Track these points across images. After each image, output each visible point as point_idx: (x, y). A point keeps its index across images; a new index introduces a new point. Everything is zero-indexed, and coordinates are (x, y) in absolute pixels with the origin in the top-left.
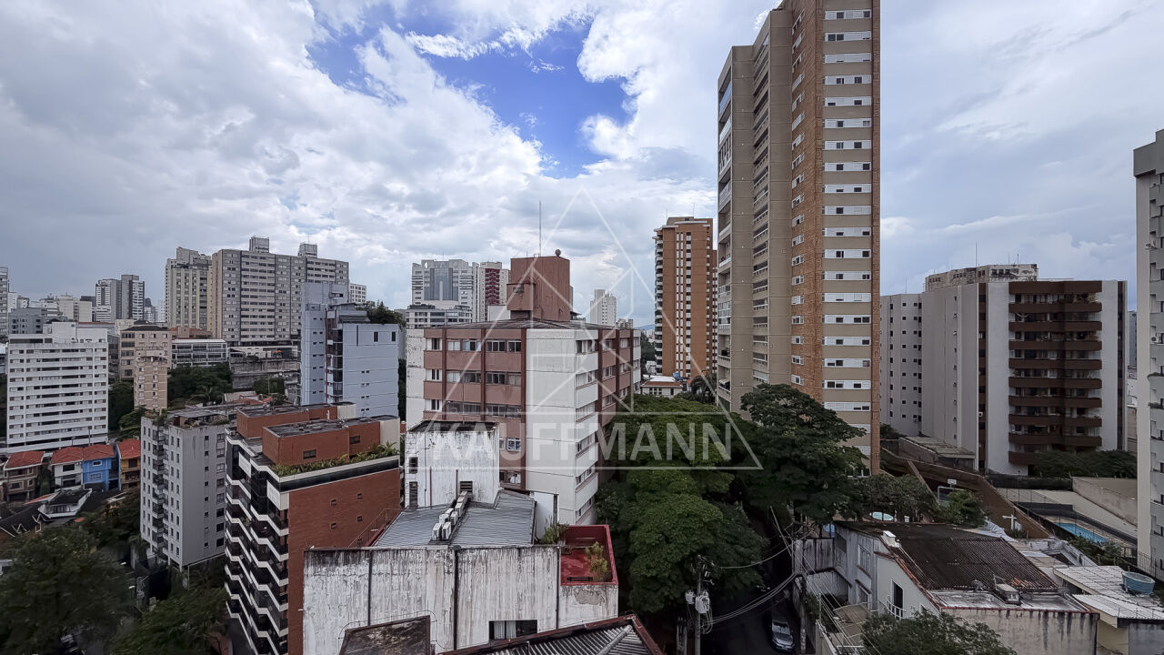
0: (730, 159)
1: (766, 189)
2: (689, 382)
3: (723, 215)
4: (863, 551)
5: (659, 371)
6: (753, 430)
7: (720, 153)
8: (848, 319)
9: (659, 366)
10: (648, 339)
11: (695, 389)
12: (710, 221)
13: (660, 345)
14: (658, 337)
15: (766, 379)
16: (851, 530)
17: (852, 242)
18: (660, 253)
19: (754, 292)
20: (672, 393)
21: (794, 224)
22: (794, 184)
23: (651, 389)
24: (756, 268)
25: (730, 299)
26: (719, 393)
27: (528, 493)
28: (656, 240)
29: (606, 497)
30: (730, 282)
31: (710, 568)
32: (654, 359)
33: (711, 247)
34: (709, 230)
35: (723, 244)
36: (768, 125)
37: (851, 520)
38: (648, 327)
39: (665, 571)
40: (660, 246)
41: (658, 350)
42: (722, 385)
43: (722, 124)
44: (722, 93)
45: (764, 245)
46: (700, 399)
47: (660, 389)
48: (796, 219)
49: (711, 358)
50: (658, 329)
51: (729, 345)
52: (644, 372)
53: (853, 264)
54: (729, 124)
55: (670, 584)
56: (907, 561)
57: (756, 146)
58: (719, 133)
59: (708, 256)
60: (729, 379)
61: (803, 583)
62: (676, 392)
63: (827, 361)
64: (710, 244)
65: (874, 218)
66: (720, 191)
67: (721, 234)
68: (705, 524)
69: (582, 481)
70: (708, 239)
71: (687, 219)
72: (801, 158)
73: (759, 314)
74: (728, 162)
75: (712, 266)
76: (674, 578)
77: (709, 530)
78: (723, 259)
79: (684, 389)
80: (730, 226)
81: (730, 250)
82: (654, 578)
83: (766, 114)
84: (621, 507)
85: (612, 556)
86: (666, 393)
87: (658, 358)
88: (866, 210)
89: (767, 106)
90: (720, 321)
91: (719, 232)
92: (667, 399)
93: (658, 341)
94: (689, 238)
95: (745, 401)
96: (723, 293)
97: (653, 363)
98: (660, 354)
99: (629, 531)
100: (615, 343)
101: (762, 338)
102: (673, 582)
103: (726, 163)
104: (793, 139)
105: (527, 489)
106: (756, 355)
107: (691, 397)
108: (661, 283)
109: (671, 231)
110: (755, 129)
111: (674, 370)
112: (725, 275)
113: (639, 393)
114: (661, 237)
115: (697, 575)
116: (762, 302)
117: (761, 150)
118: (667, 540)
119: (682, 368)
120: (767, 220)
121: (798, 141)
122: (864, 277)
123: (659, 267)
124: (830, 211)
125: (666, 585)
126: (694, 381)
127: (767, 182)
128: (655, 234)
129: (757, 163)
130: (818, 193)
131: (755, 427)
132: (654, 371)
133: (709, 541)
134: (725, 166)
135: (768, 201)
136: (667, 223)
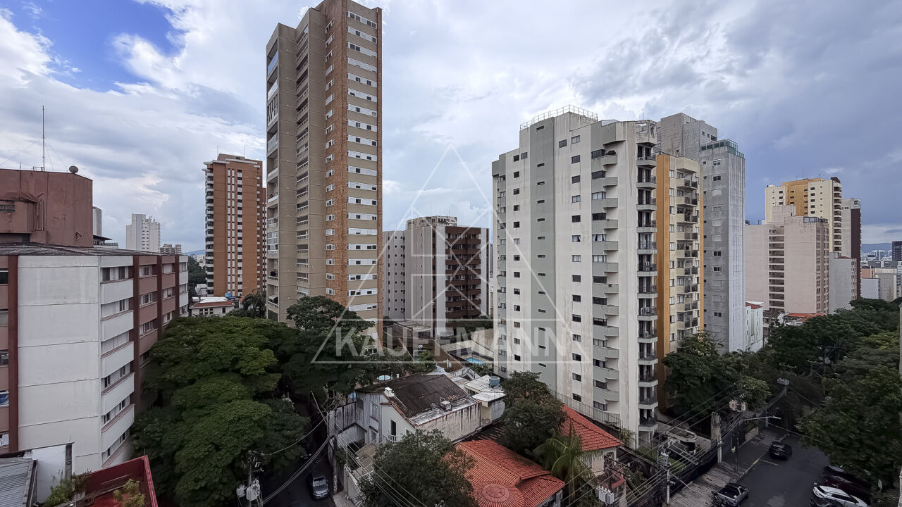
0: (277, 115)
1: (306, 145)
2: (241, 300)
3: (271, 159)
4: (373, 405)
5: (210, 292)
6: (297, 334)
7: (268, 107)
8: (364, 247)
9: (209, 288)
10: (198, 264)
11: (246, 306)
12: (260, 163)
13: (211, 269)
14: (209, 262)
15: (307, 293)
16: (366, 393)
17: (366, 194)
18: (211, 185)
19: (298, 225)
20: (224, 311)
21: (328, 176)
22: (327, 146)
23: (201, 310)
24: (299, 206)
25: (278, 230)
26: (269, 307)
28: (206, 172)
29: (145, 426)
30: (277, 216)
31: (260, 458)
32: (205, 282)
33: (261, 184)
34: (259, 171)
35: (272, 184)
36: (308, 96)
37: (366, 386)
38: (199, 252)
39: (215, 478)
40: (210, 178)
41: (209, 273)
42: (271, 300)
43: (270, 84)
44: (270, 58)
45: (304, 189)
46: (252, 315)
47: (211, 309)
48: (328, 172)
49: (261, 278)
50: (209, 254)
51: (277, 267)
52: (192, 295)
53: (366, 209)
54: (275, 86)
55: (221, 486)
56: (398, 404)
57: (299, 109)
58: (268, 90)
59: (258, 192)
60: (277, 295)
61: (335, 443)
62: (228, 311)
63: (350, 277)
64: (260, 182)
65: (379, 179)
66: (268, 139)
67: (269, 175)
68: (255, 422)
69: (112, 417)
70: (259, 178)
71: (238, 158)
72: (332, 127)
73: (302, 242)
74: (275, 117)
75: (261, 201)
76: (225, 480)
77: (259, 426)
78: (272, 196)
79: (236, 306)
81: (277, 189)
82: (204, 489)
83: (306, 87)
84: (164, 431)
86: (218, 312)
87: (209, 281)
88: (374, 173)
89: (307, 81)
90: (269, 247)
91: (268, 173)
92: (218, 318)
93: (209, 266)
94: (240, 175)
95: (291, 312)
96: (272, 225)
97: (204, 285)
98: (211, 277)
99: (175, 452)
100: (157, 269)
101: (304, 261)
102: (224, 484)
103: (274, 117)
104: (327, 112)
105: (21, 449)
106: (299, 274)
107: (244, 313)
108: (212, 213)
109: (223, 167)
110: (298, 96)
111: (226, 291)
112: (273, 210)
113: (187, 315)
114: (211, 170)
115: (247, 470)
116: (303, 232)
117: (303, 114)
118: (218, 448)
119: (233, 288)
120: (307, 169)
121: (330, 114)
122: (373, 218)
123: (209, 197)
124: (352, 169)
125: (216, 489)
126: (246, 299)
127: (307, 139)
128: (205, 167)
129: (299, 123)
130: (344, 155)
131: (298, 332)
132: (204, 292)
133: (260, 435)
134: (273, 120)
135: (307, 154)
136: (219, 158)
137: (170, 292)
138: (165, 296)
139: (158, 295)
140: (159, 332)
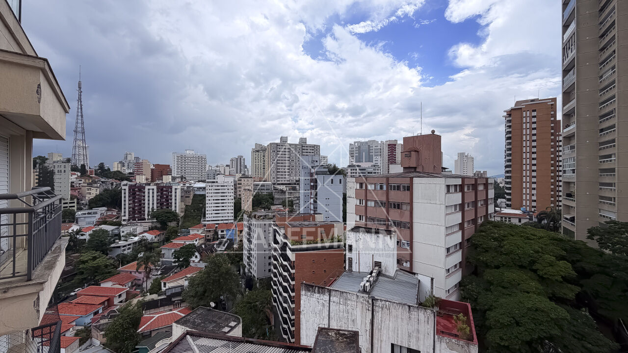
0: (574, 51)
1: (613, 68)
2: (535, 215)
3: (567, 95)
5: (508, 206)
6: (601, 256)
7: (564, 49)
9: (508, 203)
10: (498, 184)
11: (540, 220)
12: (554, 100)
13: (509, 189)
14: (507, 183)
15: (614, 217)
18: (510, 127)
19: (600, 149)
20: (520, 221)
23: (502, 218)
24: (602, 130)
25: (575, 155)
26: (564, 224)
27: (414, 274)
28: (506, 117)
29: (468, 285)
30: (574, 142)
32: (504, 198)
33: (555, 118)
34: (553, 107)
35: (567, 116)
38: (499, 176)
40: (509, 121)
41: (508, 191)
42: (567, 219)
43: (565, 27)
44: (565, 4)
45: (611, 112)
46: (546, 228)
47: (510, 218)
49: (555, 199)
50: (507, 177)
51: (574, 189)
52: (496, 206)
54: (573, 27)
57: (602, 36)
58: (564, 33)
59: (553, 125)
60: (574, 214)
62: (523, 221)
64: (555, 116)
66: (564, 76)
67: (565, 108)
68: (552, 319)
69: (450, 272)
70: (553, 113)
71: (532, 101)
73: (606, 166)
74: (573, 54)
75: (556, 131)
77: (556, 324)
78: (568, 126)
79: (531, 219)
80: (575, 100)
81: (575, 119)
82: (507, 347)
84: (479, 293)
85: (473, 325)
86: (515, 221)
87: (508, 197)
90: (565, 172)
91: (563, 106)
92: (515, 225)
93: (508, 186)
94: (534, 114)
95: (592, 233)
96: (567, 151)
97: (504, 200)
98: (509, 194)
99: (486, 311)
100: (475, 187)
101: (610, 185)
103: (570, 54)
105: (414, 271)
106: (602, 197)
107: (538, 225)
108: (510, 147)
109: (519, 110)
110: (601, 23)
111: (522, 206)
112: (569, 138)
113: (493, 220)
114: (510, 115)
116: (609, 156)
117: (607, 39)
118: (518, 324)
119: (528, 204)
120: (615, 91)
123: (508, 136)
126: (540, 214)
127: (615, 62)
128: (505, 114)
129: (603, 49)
131: (602, 254)
132: (504, 205)
133: (556, 332)
134: (569, 57)
135: (615, 77)
136: (515, 105)
137: (482, 203)
138: (479, 205)
139: (475, 203)
140: (476, 227)
